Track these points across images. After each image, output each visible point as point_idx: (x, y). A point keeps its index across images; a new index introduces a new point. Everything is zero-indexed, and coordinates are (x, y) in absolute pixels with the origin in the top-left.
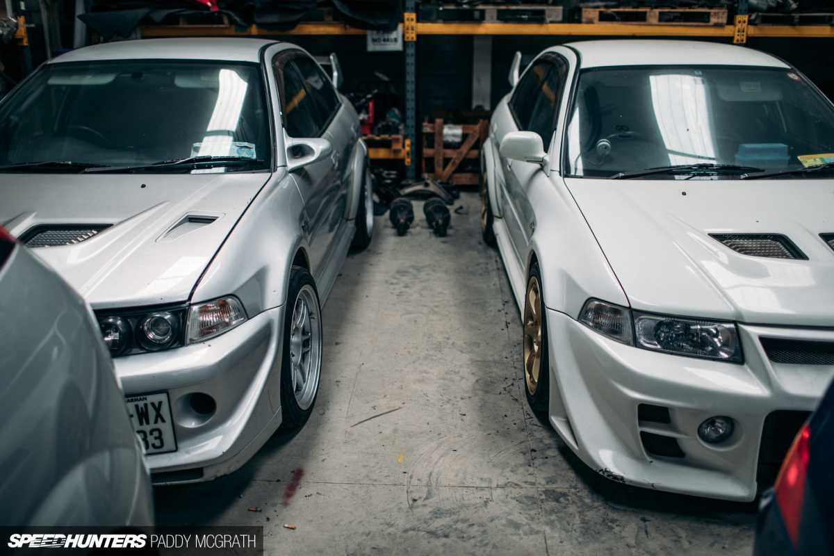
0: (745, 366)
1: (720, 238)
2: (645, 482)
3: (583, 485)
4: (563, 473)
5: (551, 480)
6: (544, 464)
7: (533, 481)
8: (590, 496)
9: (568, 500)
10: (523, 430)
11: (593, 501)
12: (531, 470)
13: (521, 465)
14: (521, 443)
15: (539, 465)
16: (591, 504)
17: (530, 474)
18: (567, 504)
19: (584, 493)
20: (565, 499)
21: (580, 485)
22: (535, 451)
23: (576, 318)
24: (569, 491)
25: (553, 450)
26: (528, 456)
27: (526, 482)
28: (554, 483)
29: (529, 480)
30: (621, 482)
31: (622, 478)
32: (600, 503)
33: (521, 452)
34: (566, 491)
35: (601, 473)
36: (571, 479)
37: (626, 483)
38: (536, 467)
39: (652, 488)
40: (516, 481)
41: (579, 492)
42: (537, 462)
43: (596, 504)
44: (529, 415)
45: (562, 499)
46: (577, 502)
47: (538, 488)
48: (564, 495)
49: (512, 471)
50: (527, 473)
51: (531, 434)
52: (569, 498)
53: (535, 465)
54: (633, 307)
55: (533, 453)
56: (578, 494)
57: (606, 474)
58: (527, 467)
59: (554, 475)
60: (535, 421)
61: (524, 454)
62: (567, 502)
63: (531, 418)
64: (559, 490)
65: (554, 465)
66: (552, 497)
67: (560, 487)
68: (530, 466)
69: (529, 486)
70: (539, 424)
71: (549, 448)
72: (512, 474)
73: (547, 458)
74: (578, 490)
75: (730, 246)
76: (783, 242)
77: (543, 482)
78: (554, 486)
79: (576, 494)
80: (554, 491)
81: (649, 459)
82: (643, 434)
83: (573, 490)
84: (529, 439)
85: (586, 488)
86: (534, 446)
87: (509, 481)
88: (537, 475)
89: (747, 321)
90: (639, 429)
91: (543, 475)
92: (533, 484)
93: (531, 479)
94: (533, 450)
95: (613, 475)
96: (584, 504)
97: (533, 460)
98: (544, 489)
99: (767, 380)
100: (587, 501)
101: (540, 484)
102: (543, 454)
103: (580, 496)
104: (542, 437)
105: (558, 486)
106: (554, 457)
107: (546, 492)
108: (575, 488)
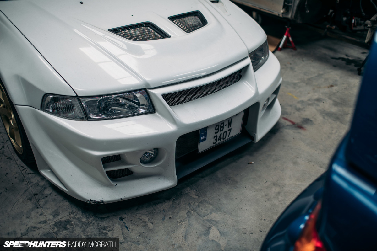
0: (156, 113)
1: (115, 31)
2: (117, 199)
3: (76, 209)
4: (61, 204)
5: (56, 214)
6: (46, 202)
7: (44, 219)
8: (84, 215)
9: (72, 225)
10: (23, 181)
11: (88, 218)
12: (40, 210)
13: (32, 210)
14: (25, 191)
15: (44, 205)
16: (87, 222)
17: (40, 215)
18: (73, 228)
19: (80, 215)
20: (70, 225)
21: (75, 210)
22: (37, 194)
23: (39, 108)
24: (70, 217)
25: (48, 189)
26: (34, 200)
27: (40, 223)
28: (58, 215)
29: (42, 220)
30: (103, 203)
31: (102, 202)
32: (92, 218)
33: (28, 199)
34: (68, 218)
35: (88, 202)
36: (68, 207)
37: (105, 203)
38: (42, 207)
39: (122, 200)
40: (33, 225)
41: (76, 215)
42: (42, 203)
43: (90, 220)
44: (23, 167)
45: (68, 226)
46: (78, 223)
47: (49, 224)
48: (68, 222)
49: (27, 218)
50: (38, 215)
51: (29, 182)
52: (72, 223)
53: (41, 206)
54: (79, 95)
55: (37, 197)
56: (77, 217)
57: (91, 202)
58: (37, 210)
59: (56, 208)
60: (28, 170)
61: (30, 199)
62: (72, 227)
63: (25, 169)
64: (63, 219)
65: (53, 201)
66: (61, 227)
67: (63, 216)
68: (38, 208)
69: (43, 225)
70: (32, 172)
71: (45, 188)
72: (28, 220)
73: (46, 197)
74: (75, 214)
75: (123, 36)
76: (151, 27)
77: (51, 217)
78: (59, 217)
79: (75, 218)
80: (61, 222)
81: (114, 184)
82: (107, 172)
83: (72, 216)
84: (30, 186)
85: (79, 211)
86: (35, 191)
87: (28, 227)
88: (46, 214)
89: (152, 87)
90: (105, 171)
91: (49, 211)
92: (45, 222)
93: (42, 219)
94: (36, 194)
95: (96, 202)
96: (83, 223)
97: (38, 202)
98: (54, 223)
99: (173, 120)
100: (84, 220)
101: (49, 220)
102: (43, 194)
103: (78, 218)
104: (37, 181)
105: (61, 216)
106: (50, 194)
107: (56, 224)
108: (73, 213)
